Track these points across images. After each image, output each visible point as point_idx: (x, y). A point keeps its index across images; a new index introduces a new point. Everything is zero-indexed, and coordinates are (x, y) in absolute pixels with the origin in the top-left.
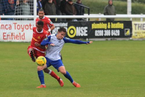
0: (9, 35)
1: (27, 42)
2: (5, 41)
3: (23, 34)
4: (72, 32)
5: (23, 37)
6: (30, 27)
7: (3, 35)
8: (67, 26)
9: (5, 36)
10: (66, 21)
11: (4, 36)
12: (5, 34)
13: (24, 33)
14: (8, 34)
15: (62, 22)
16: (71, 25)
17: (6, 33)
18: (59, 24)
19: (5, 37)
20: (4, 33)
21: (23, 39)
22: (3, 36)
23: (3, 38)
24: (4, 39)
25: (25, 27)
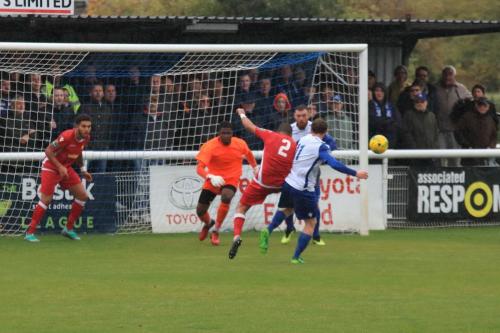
1: (339, 233)
3: (327, 208)
4: (479, 199)
5: (327, 215)
6: (348, 183)
7: (266, 210)
8: (463, 181)
10: (459, 166)
11: (267, 214)
12: (269, 210)
13: (329, 205)
15: (449, 170)
16: (476, 180)
17: (272, 206)
18: (440, 175)
20: (266, 205)
21: (325, 223)
22: (264, 215)
23: (263, 219)
25: (331, 184)
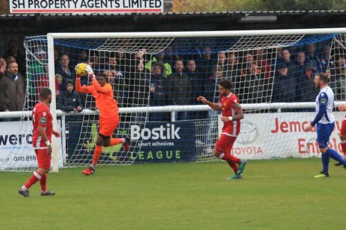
0: (312, 144)
2: (304, 156)
7: (299, 143)
9: (303, 146)
11: (300, 146)
12: (302, 143)
14: (310, 142)
17: (304, 140)
19: (303, 149)
20: (300, 140)
23: (298, 150)
24: (300, 152)
